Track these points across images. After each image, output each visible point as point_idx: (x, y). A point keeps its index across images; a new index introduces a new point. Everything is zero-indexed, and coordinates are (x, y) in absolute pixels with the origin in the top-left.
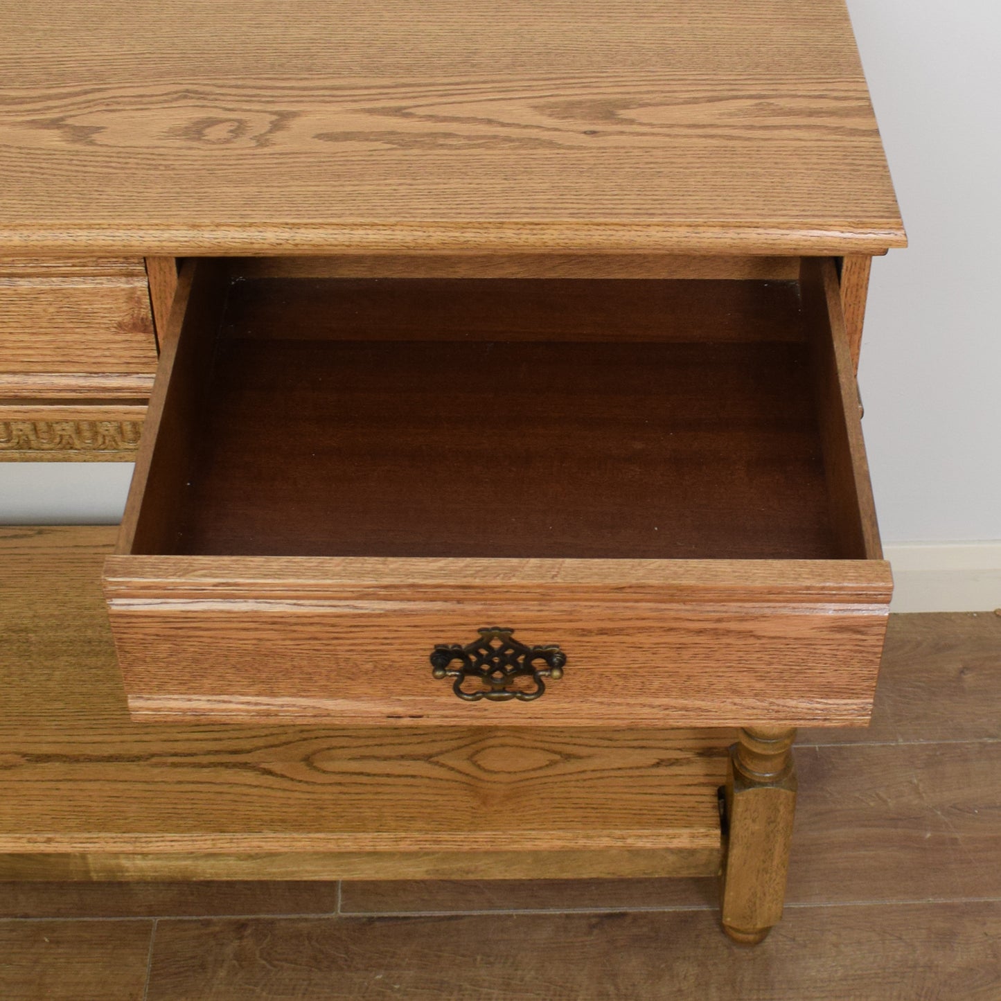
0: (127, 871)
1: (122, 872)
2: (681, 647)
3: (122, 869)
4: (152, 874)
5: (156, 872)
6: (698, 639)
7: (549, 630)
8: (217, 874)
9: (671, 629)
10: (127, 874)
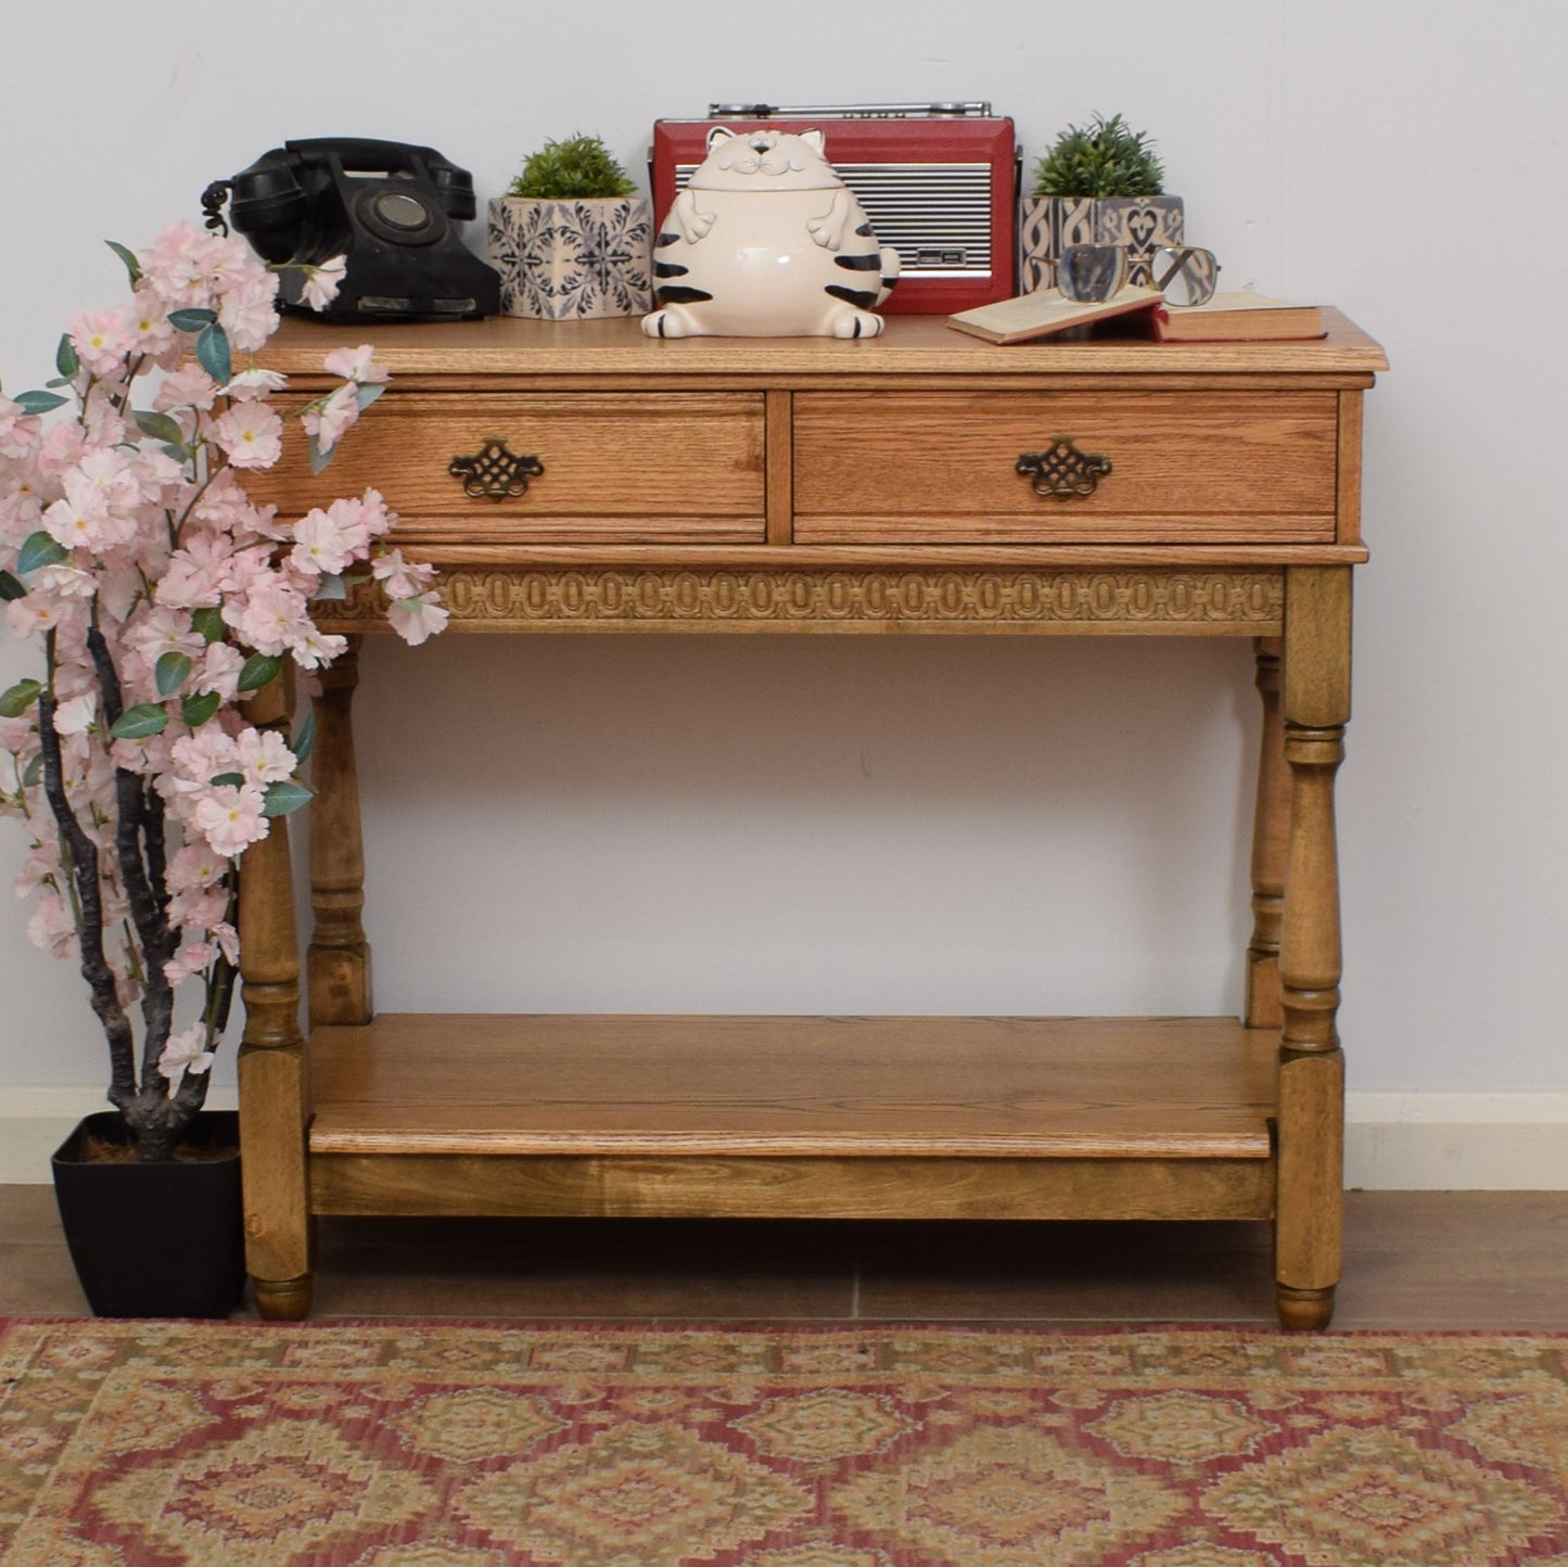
0: (644, 1202)
1: (637, 1201)
2: (1193, 455)
3: (638, 1198)
4: (670, 1206)
5: (674, 1202)
6: (1206, 446)
7: (1100, 438)
8: (739, 1207)
9: (1185, 436)
10: (643, 1206)
